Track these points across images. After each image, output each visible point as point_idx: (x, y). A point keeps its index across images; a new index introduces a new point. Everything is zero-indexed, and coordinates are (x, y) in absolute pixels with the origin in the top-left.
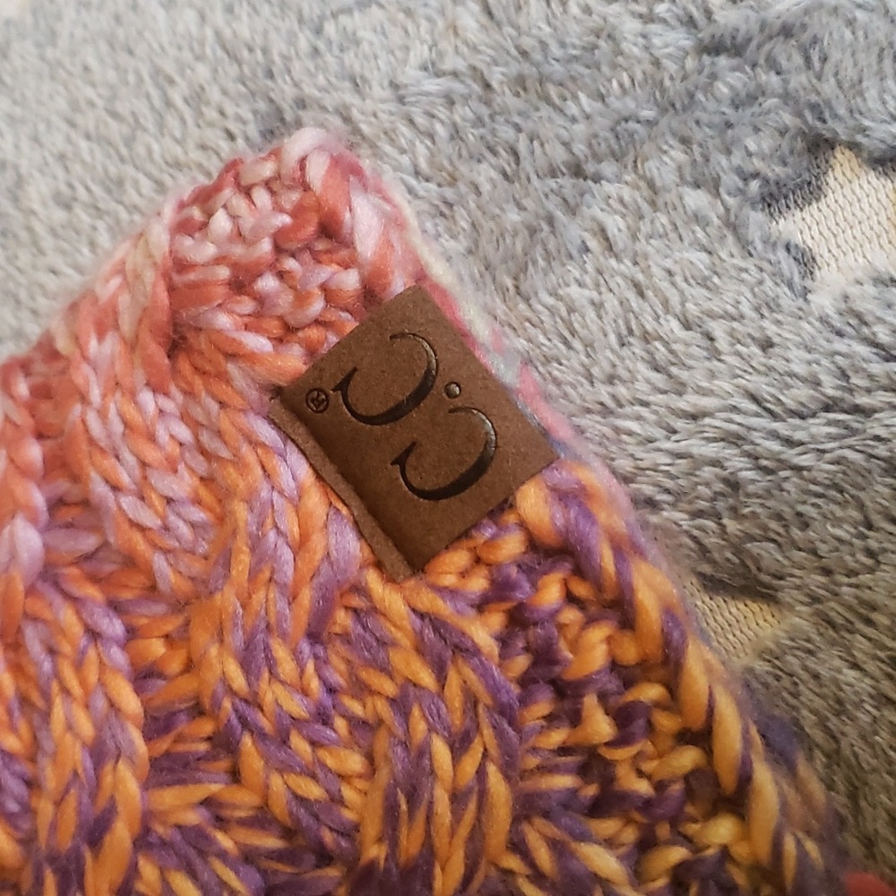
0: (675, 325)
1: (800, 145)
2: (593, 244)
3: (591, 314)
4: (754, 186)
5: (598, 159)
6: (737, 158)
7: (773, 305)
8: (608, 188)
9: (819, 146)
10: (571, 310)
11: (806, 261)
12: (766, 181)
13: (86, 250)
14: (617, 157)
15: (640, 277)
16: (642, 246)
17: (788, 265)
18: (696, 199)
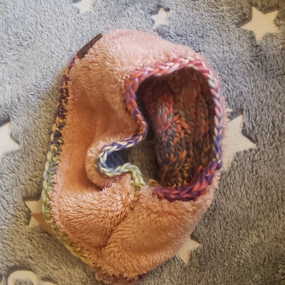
0: (135, 28)
1: (157, 6)
2: (126, 15)
3: (124, 25)
4: (149, 11)
5: (129, 3)
6: (148, 7)
7: (148, 27)
8: (130, 8)
9: (159, 7)
10: (121, 24)
11: (153, 22)
12: (151, 10)
13: (49, 5)
14: (132, 4)
15: (132, 21)
16: (133, 17)
17: (151, 22)
18: (142, 11)
